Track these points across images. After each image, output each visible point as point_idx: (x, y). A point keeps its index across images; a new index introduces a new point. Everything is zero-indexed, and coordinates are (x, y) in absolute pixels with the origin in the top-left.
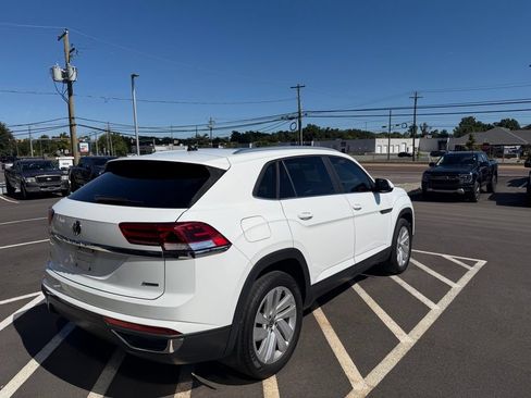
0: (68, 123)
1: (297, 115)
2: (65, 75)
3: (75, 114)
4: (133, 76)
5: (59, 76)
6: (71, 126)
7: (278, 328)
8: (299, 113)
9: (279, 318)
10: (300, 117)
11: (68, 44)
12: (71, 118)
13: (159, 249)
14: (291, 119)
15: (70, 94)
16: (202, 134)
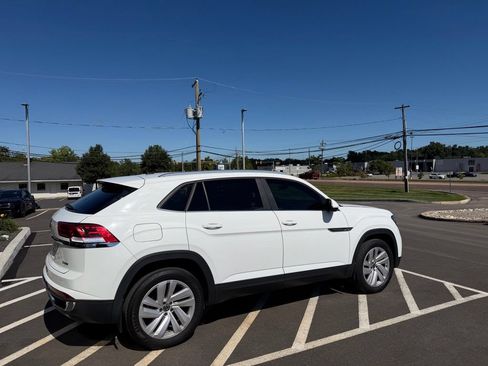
1: (402, 134)
2: (195, 113)
3: (201, 143)
4: (243, 111)
5: (191, 115)
6: (197, 152)
7: (174, 313)
8: (404, 132)
9: (175, 306)
10: (404, 136)
11: (198, 90)
12: (198, 146)
13: (68, 240)
14: (395, 138)
15: (198, 128)
16: (316, 155)
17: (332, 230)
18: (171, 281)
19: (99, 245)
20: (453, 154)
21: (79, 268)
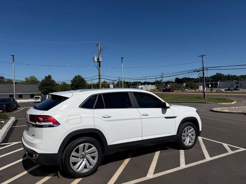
0: (98, 77)
1: (202, 69)
2: (98, 59)
3: (101, 74)
4: (122, 58)
5: (96, 60)
6: (99, 79)
7: (87, 160)
8: (203, 68)
10: (203, 70)
11: (99, 47)
12: (100, 76)
13: (34, 123)
14: (199, 71)
15: (100, 67)
16: (159, 80)
17: (166, 118)
18: (86, 144)
19: (50, 126)
20: (228, 79)
21: (40, 137)
